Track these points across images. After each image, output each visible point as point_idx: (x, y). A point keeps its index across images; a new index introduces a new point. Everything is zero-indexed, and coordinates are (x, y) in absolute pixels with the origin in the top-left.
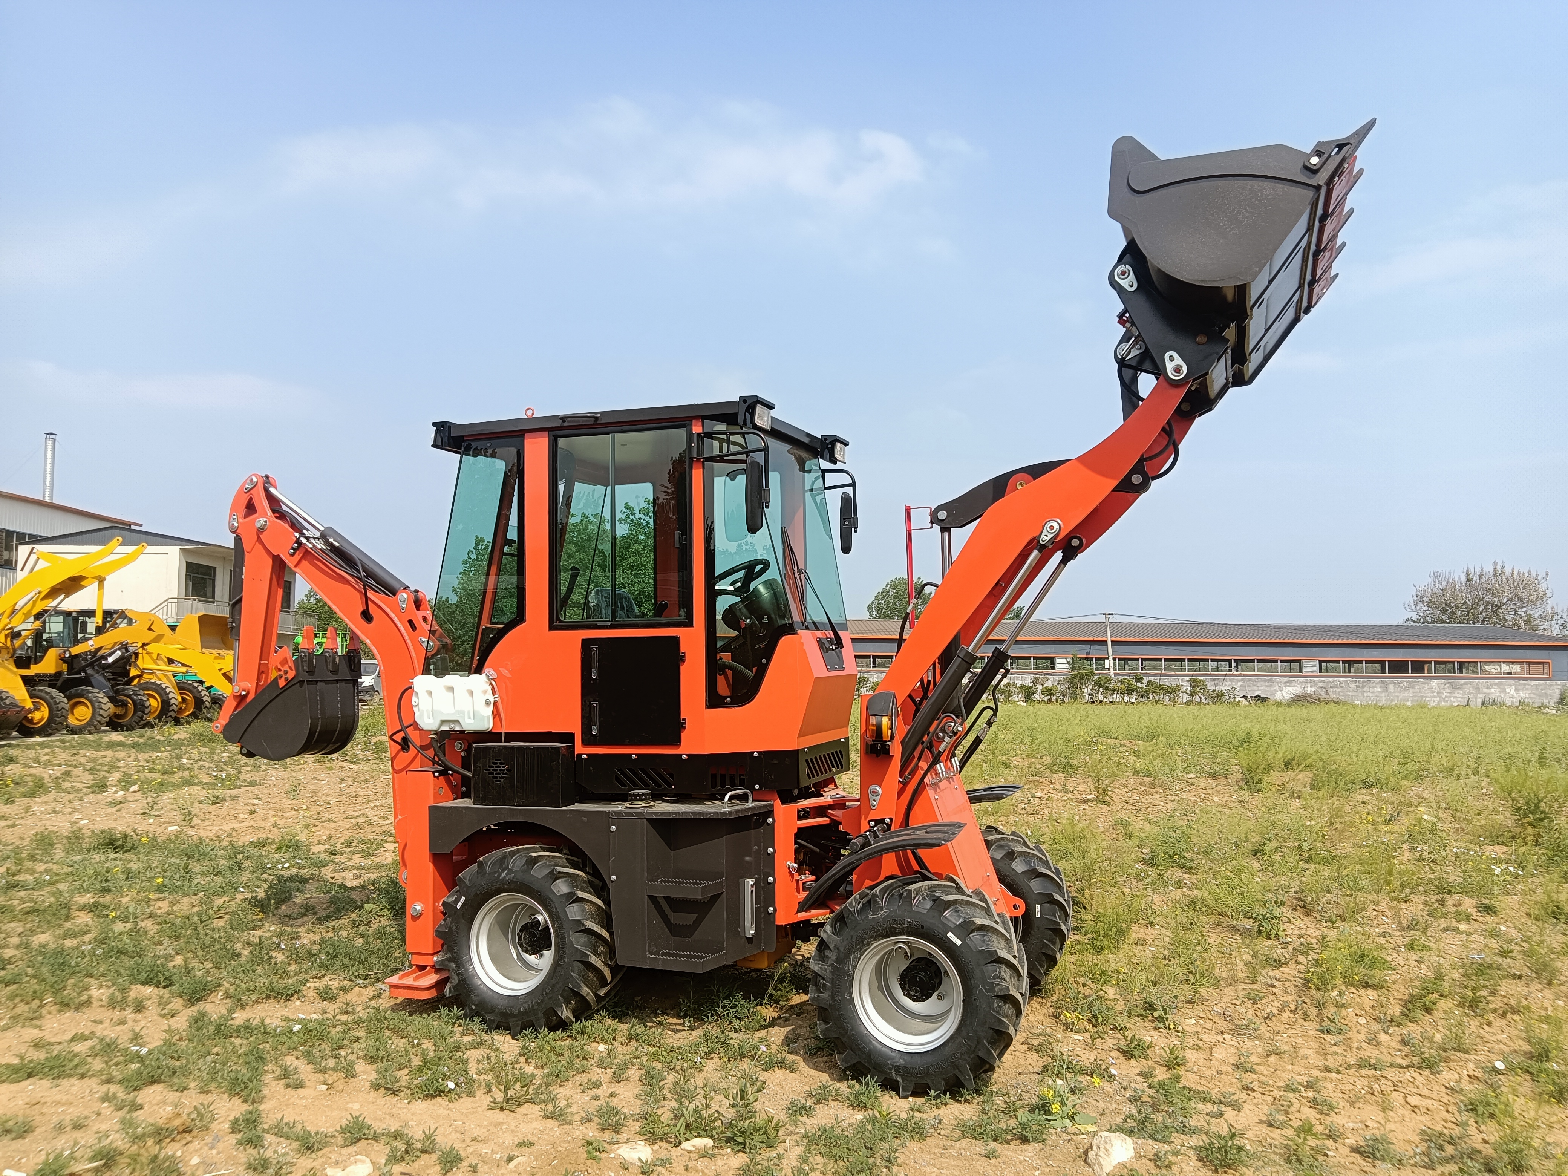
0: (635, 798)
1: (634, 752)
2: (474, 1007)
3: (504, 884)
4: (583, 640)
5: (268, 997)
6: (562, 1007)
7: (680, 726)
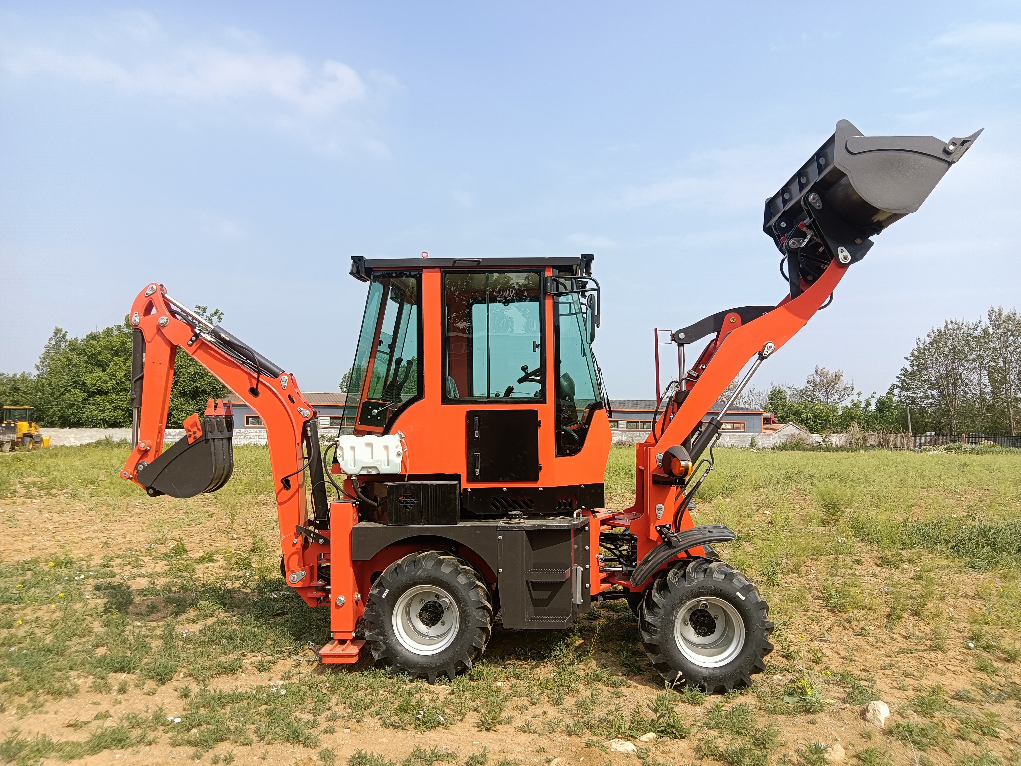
0: (515, 517)
1: (505, 486)
2: (399, 665)
3: (420, 579)
4: (468, 412)
5: (219, 673)
6: (468, 659)
7: (539, 468)
